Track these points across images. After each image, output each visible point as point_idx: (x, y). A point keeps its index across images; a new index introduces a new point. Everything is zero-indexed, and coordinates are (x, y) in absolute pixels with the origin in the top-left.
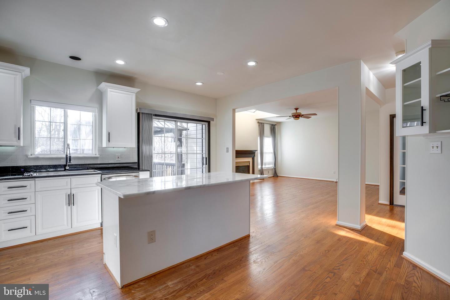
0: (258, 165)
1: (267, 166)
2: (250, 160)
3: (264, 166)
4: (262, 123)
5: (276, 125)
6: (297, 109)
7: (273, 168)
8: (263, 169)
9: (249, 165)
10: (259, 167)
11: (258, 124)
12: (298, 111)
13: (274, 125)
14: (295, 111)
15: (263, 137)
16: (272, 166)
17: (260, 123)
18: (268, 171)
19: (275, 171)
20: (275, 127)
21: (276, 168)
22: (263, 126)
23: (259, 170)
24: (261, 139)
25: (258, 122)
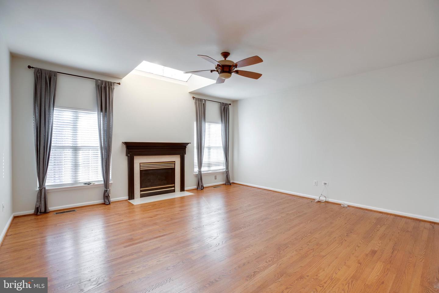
1: (213, 168)
2: (176, 159)
3: (204, 169)
4: (201, 100)
5: (230, 104)
6: (226, 55)
7: (224, 170)
8: (202, 173)
9: (175, 168)
10: (196, 170)
11: (194, 101)
13: (227, 104)
15: (203, 123)
16: (223, 167)
17: (197, 98)
18: (215, 176)
19: (227, 176)
20: (228, 107)
21: (228, 171)
22: (203, 104)
23: (196, 176)
24: (199, 125)
25: (194, 98)
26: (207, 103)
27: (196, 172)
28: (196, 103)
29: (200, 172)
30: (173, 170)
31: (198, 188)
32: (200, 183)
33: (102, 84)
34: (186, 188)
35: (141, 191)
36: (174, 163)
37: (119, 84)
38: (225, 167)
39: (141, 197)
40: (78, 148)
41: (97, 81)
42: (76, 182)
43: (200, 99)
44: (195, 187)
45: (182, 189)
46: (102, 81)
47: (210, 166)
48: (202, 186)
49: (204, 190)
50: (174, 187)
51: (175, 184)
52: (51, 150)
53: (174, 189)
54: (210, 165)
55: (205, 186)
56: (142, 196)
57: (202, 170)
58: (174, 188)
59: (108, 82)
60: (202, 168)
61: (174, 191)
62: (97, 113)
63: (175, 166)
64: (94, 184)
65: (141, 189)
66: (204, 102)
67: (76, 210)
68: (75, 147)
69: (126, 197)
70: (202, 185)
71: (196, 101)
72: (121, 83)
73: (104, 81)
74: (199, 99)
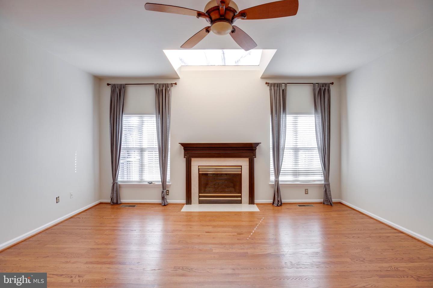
1: (303, 178)
2: (244, 163)
3: (281, 178)
5: (332, 83)
7: (323, 182)
8: (280, 183)
10: (273, 178)
11: (268, 88)
13: (326, 84)
15: (282, 115)
16: (320, 177)
17: (271, 84)
18: (305, 190)
19: (326, 191)
20: (327, 88)
21: (329, 185)
22: (283, 90)
23: (272, 186)
24: (275, 118)
25: (266, 83)
26: (289, 87)
27: (272, 181)
28: (271, 90)
29: (277, 182)
30: (240, 175)
31: (273, 203)
32: (276, 197)
33: (160, 87)
34: (256, 201)
35: (200, 197)
36: (240, 167)
37: (176, 84)
38: (323, 178)
39: (199, 203)
40: (144, 149)
41: (155, 85)
42: (142, 180)
43: (278, 84)
44: (271, 201)
45: (252, 201)
46: (160, 85)
47: (296, 175)
48: (278, 201)
49: (283, 207)
50: (241, 197)
51: (241, 194)
52: (121, 151)
54: (297, 173)
55: (284, 201)
56: (201, 202)
57: (280, 180)
58: (240, 199)
59: (165, 84)
60: (280, 176)
61: (240, 202)
62: (155, 116)
63: (241, 172)
64: (154, 183)
65: (200, 195)
66: (283, 87)
67: (136, 205)
68: (141, 149)
69: (184, 201)
70: (279, 199)
71: (271, 87)
72: (177, 83)
73: (161, 84)
74: (275, 84)
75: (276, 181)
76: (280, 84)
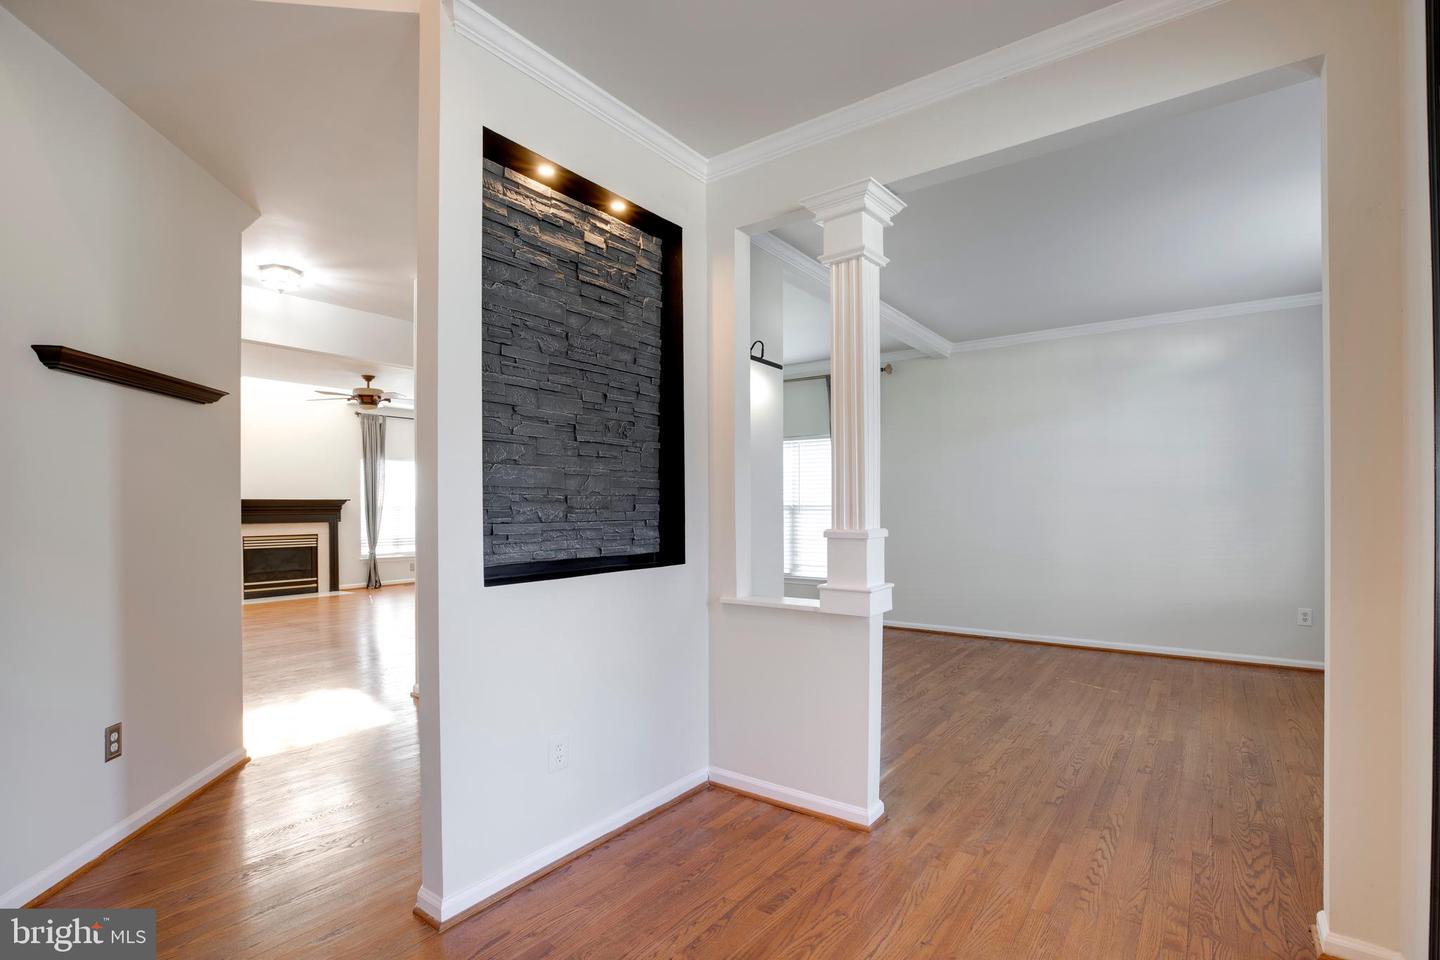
0: (359, 546)
1: (406, 549)
2: (321, 530)
3: (381, 550)
6: (369, 378)
8: (377, 557)
9: (316, 548)
10: (365, 551)
11: (357, 420)
12: (374, 385)
14: (363, 384)
15: (380, 462)
17: (364, 415)
18: (410, 564)
22: (380, 426)
23: (367, 562)
24: (369, 465)
25: (358, 414)
26: (389, 421)
27: (365, 556)
28: (363, 423)
29: (373, 555)
30: (313, 551)
31: (368, 586)
32: (373, 576)
34: (341, 586)
35: (246, 587)
36: (316, 537)
39: (245, 599)
43: (373, 416)
44: (364, 584)
45: (334, 585)
47: (398, 545)
48: (376, 582)
49: (382, 589)
50: (316, 582)
51: (317, 577)
53: (317, 587)
54: (398, 542)
55: (382, 581)
56: (248, 596)
57: (376, 553)
58: (315, 585)
60: (377, 547)
61: (316, 590)
63: (317, 544)
65: (247, 584)
66: (381, 421)
70: (377, 580)
71: (363, 418)
74: (369, 416)
75: (371, 554)
76: (377, 416)
